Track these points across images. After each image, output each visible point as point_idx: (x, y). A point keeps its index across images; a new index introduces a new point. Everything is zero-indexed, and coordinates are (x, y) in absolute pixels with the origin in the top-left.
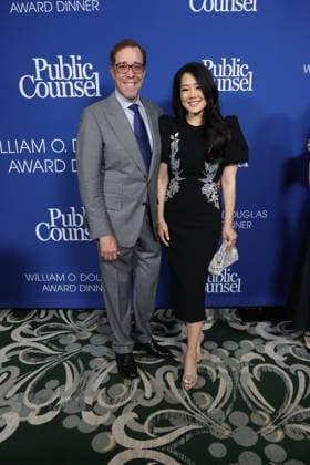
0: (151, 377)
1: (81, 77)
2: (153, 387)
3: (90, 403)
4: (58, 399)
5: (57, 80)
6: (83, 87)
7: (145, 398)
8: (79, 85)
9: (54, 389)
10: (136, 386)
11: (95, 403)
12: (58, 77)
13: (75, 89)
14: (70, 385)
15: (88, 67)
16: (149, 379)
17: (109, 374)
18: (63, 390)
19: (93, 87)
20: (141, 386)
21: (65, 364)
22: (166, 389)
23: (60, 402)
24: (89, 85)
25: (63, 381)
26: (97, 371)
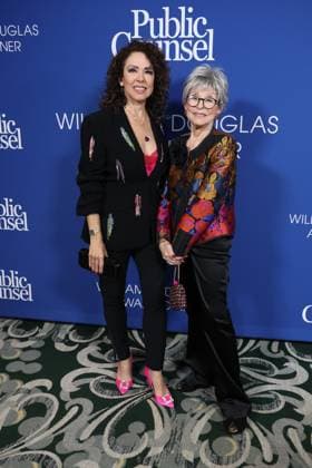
0: (266, 431)
1: (190, 35)
2: (273, 447)
3: (191, 460)
4: (147, 450)
5: (159, 39)
6: (192, 49)
7: (264, 461)
8: (187, 45)
9: (141, 435)
10: (248, 443)
11: (197, 460)
12: (161, 35)
13: (181, 51)
14: (161, 431)
15: (201, 20)
16: (265, 435)
17: (209, 421)
18: (152, 437)
19: (205, 48)
20: (255, 442)
21: (149, 401)
22: (292, 453)
23: (150, 454)
24: (201, 45)
25: (150, 426)
26: (193, 415)
